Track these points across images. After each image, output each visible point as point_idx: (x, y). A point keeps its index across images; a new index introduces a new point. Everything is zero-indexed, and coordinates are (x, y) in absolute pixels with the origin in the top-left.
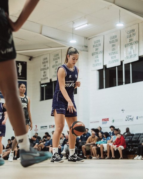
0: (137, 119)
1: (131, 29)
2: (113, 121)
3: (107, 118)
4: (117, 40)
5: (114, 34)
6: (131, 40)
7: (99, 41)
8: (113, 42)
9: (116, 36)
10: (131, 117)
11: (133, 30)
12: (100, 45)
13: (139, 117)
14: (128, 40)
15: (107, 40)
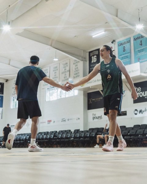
0: (68, 120)
1: (65, 63)
2: (54, 122)
3: (50, 120)
4: (57, 69)
5: (56, 66)
6: (65, 69)
7: (47, 70)
8: (55, 70)
9: (57, 67)
10: (64, 119)
11: (67, 63)
12: (47, 72)
13: (70, 119)
14: (64, 69)
15: (52, 69)
